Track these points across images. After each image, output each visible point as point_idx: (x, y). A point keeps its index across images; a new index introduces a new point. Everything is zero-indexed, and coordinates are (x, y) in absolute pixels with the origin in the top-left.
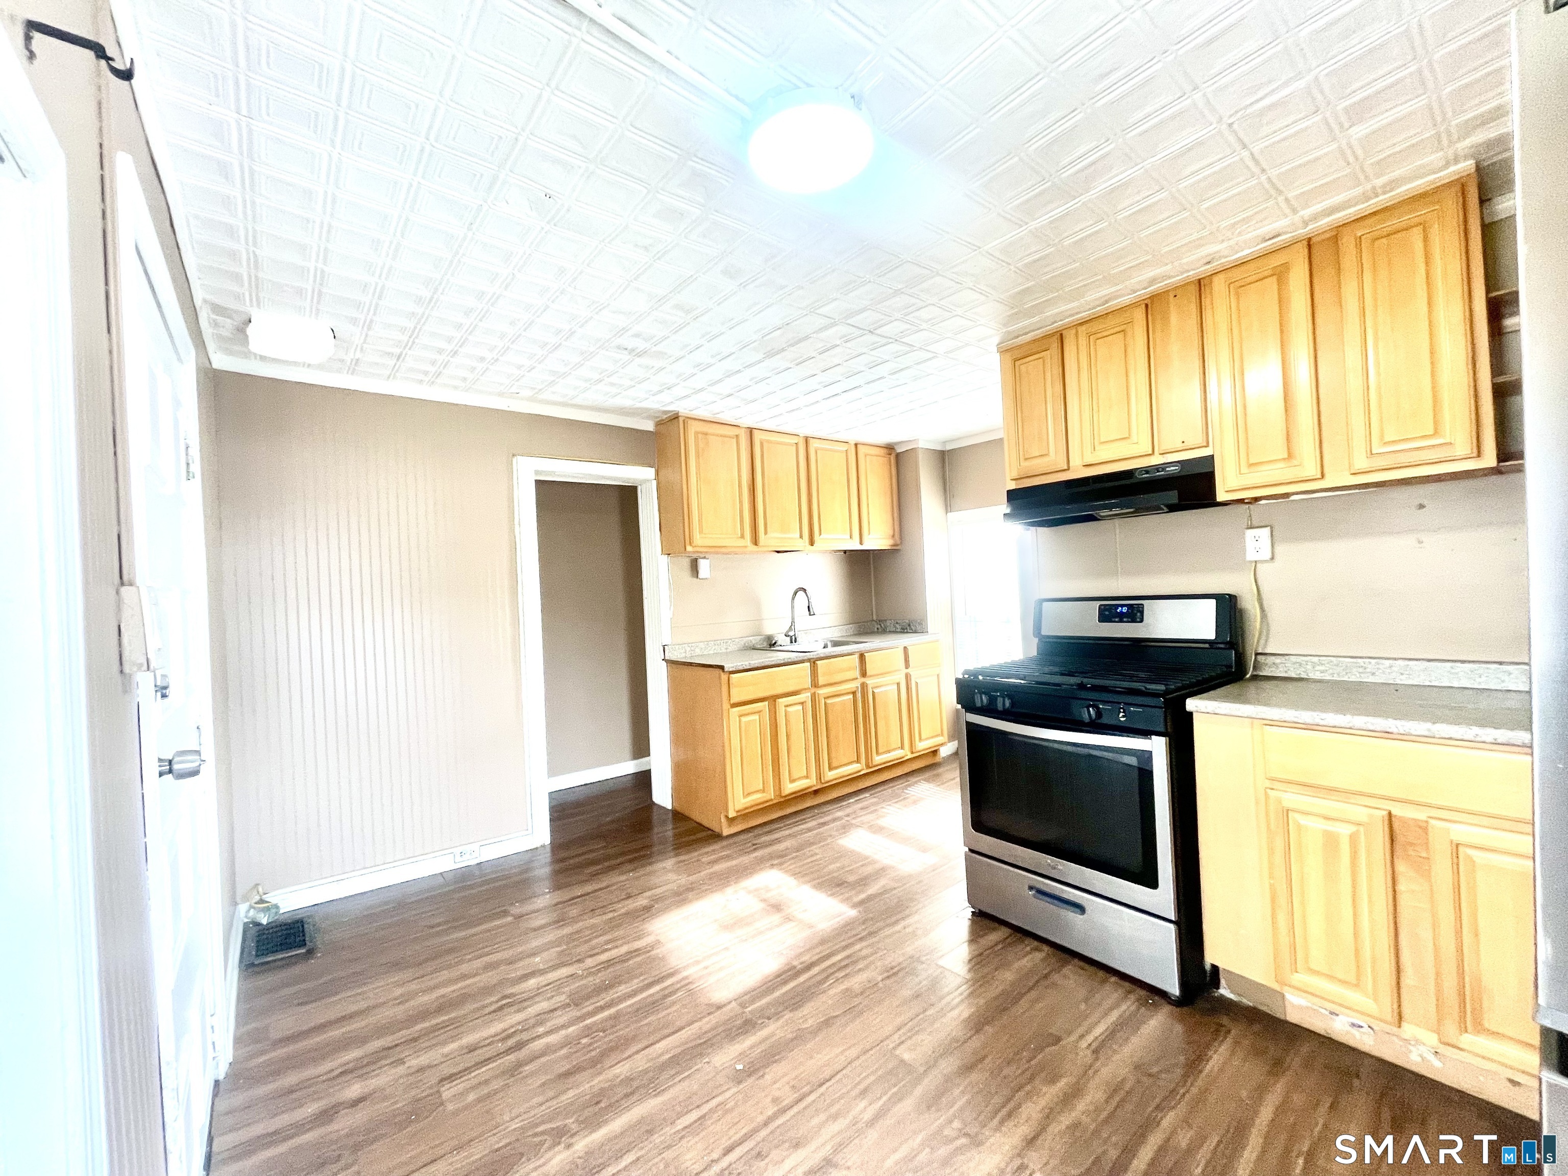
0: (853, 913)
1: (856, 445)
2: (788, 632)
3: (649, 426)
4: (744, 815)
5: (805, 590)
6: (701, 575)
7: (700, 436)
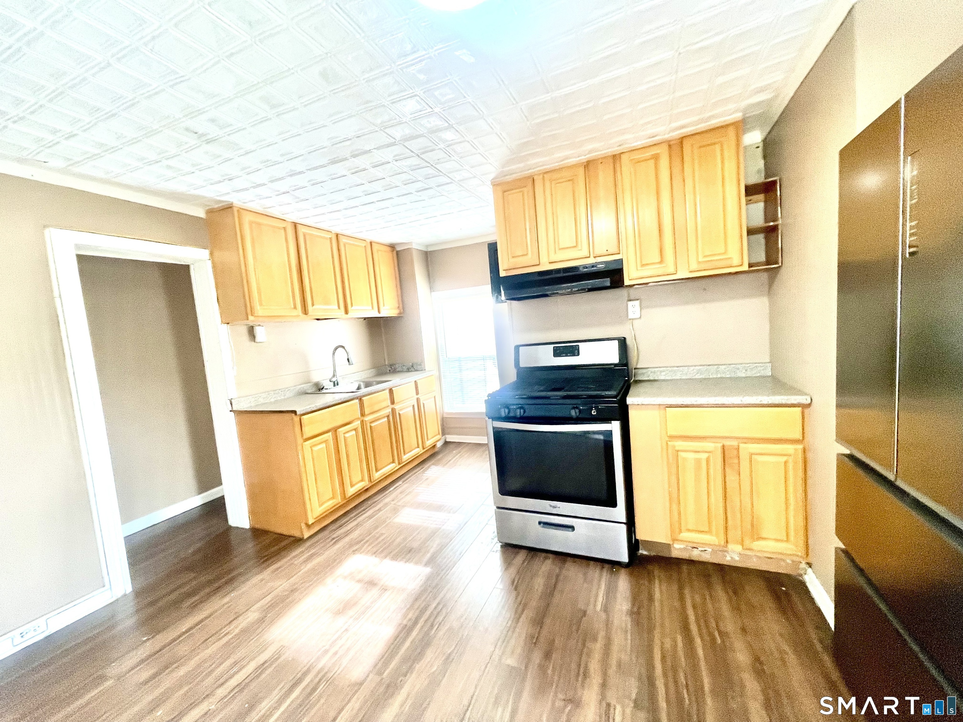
0: (428, 570)
1: (371, 243)
2: (332, 378)
3: (201, 213)
4: (319, 520)
5: (343, 347)
6: (258, 339)
7: (254, 225)
